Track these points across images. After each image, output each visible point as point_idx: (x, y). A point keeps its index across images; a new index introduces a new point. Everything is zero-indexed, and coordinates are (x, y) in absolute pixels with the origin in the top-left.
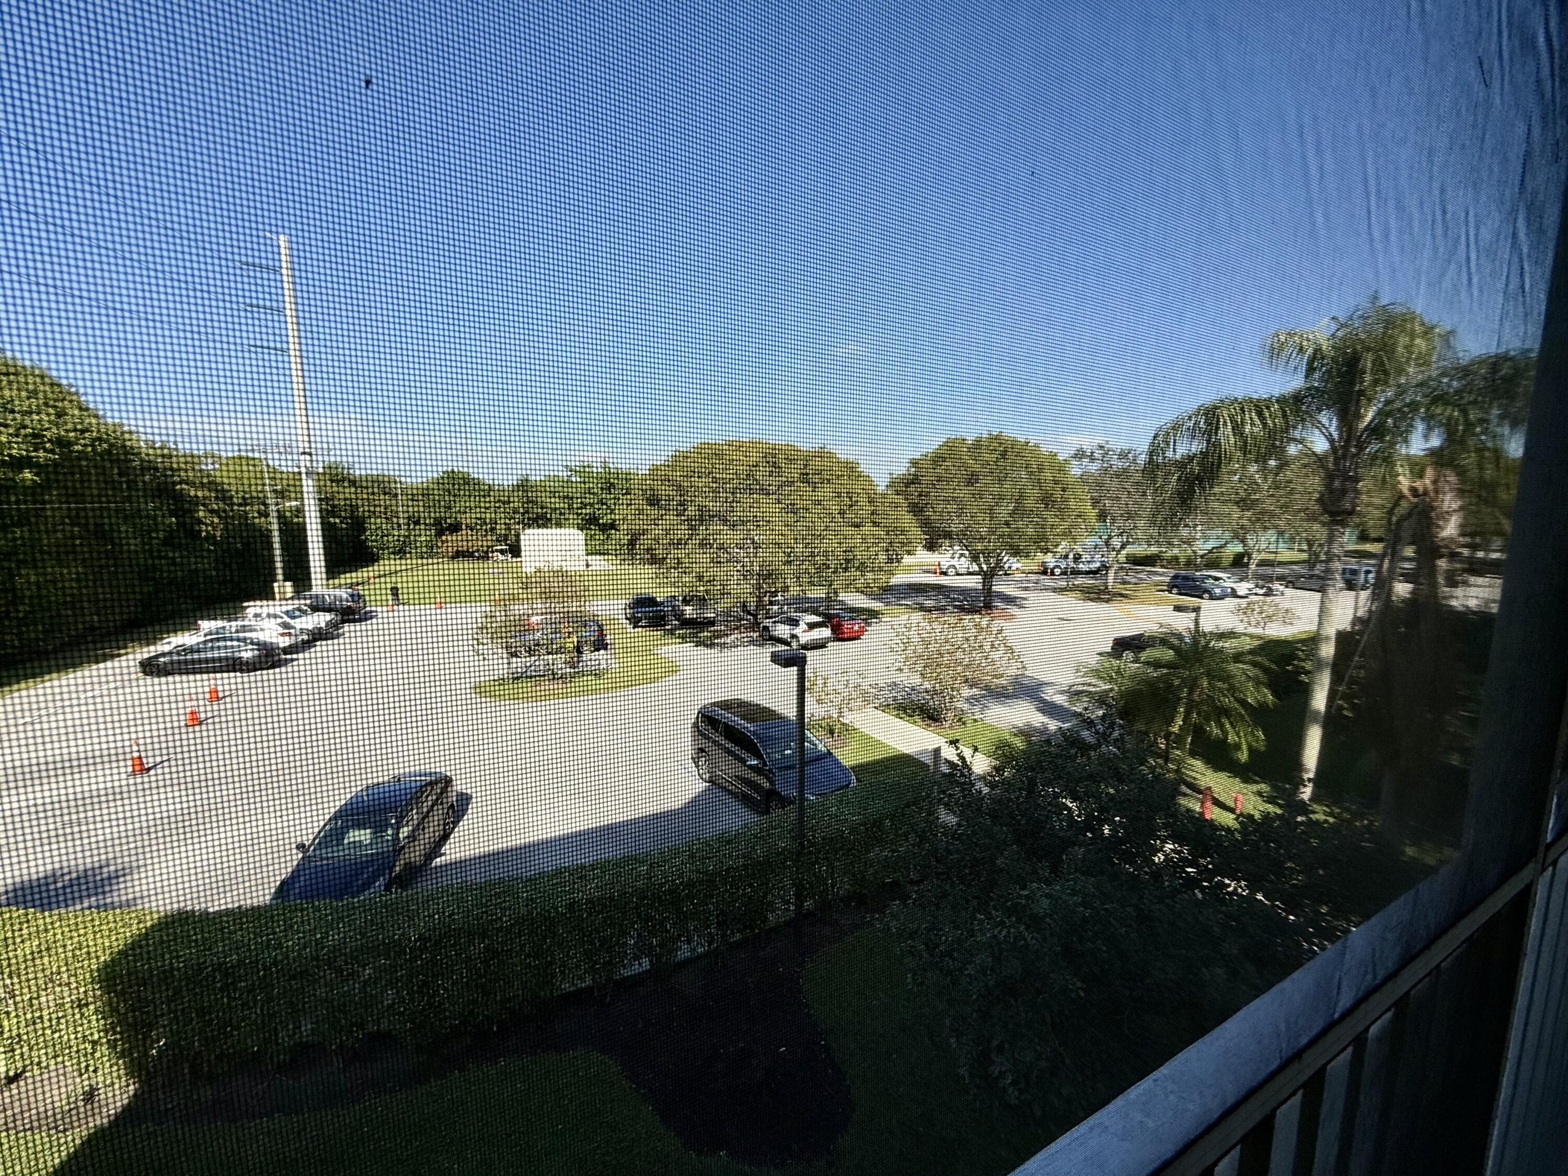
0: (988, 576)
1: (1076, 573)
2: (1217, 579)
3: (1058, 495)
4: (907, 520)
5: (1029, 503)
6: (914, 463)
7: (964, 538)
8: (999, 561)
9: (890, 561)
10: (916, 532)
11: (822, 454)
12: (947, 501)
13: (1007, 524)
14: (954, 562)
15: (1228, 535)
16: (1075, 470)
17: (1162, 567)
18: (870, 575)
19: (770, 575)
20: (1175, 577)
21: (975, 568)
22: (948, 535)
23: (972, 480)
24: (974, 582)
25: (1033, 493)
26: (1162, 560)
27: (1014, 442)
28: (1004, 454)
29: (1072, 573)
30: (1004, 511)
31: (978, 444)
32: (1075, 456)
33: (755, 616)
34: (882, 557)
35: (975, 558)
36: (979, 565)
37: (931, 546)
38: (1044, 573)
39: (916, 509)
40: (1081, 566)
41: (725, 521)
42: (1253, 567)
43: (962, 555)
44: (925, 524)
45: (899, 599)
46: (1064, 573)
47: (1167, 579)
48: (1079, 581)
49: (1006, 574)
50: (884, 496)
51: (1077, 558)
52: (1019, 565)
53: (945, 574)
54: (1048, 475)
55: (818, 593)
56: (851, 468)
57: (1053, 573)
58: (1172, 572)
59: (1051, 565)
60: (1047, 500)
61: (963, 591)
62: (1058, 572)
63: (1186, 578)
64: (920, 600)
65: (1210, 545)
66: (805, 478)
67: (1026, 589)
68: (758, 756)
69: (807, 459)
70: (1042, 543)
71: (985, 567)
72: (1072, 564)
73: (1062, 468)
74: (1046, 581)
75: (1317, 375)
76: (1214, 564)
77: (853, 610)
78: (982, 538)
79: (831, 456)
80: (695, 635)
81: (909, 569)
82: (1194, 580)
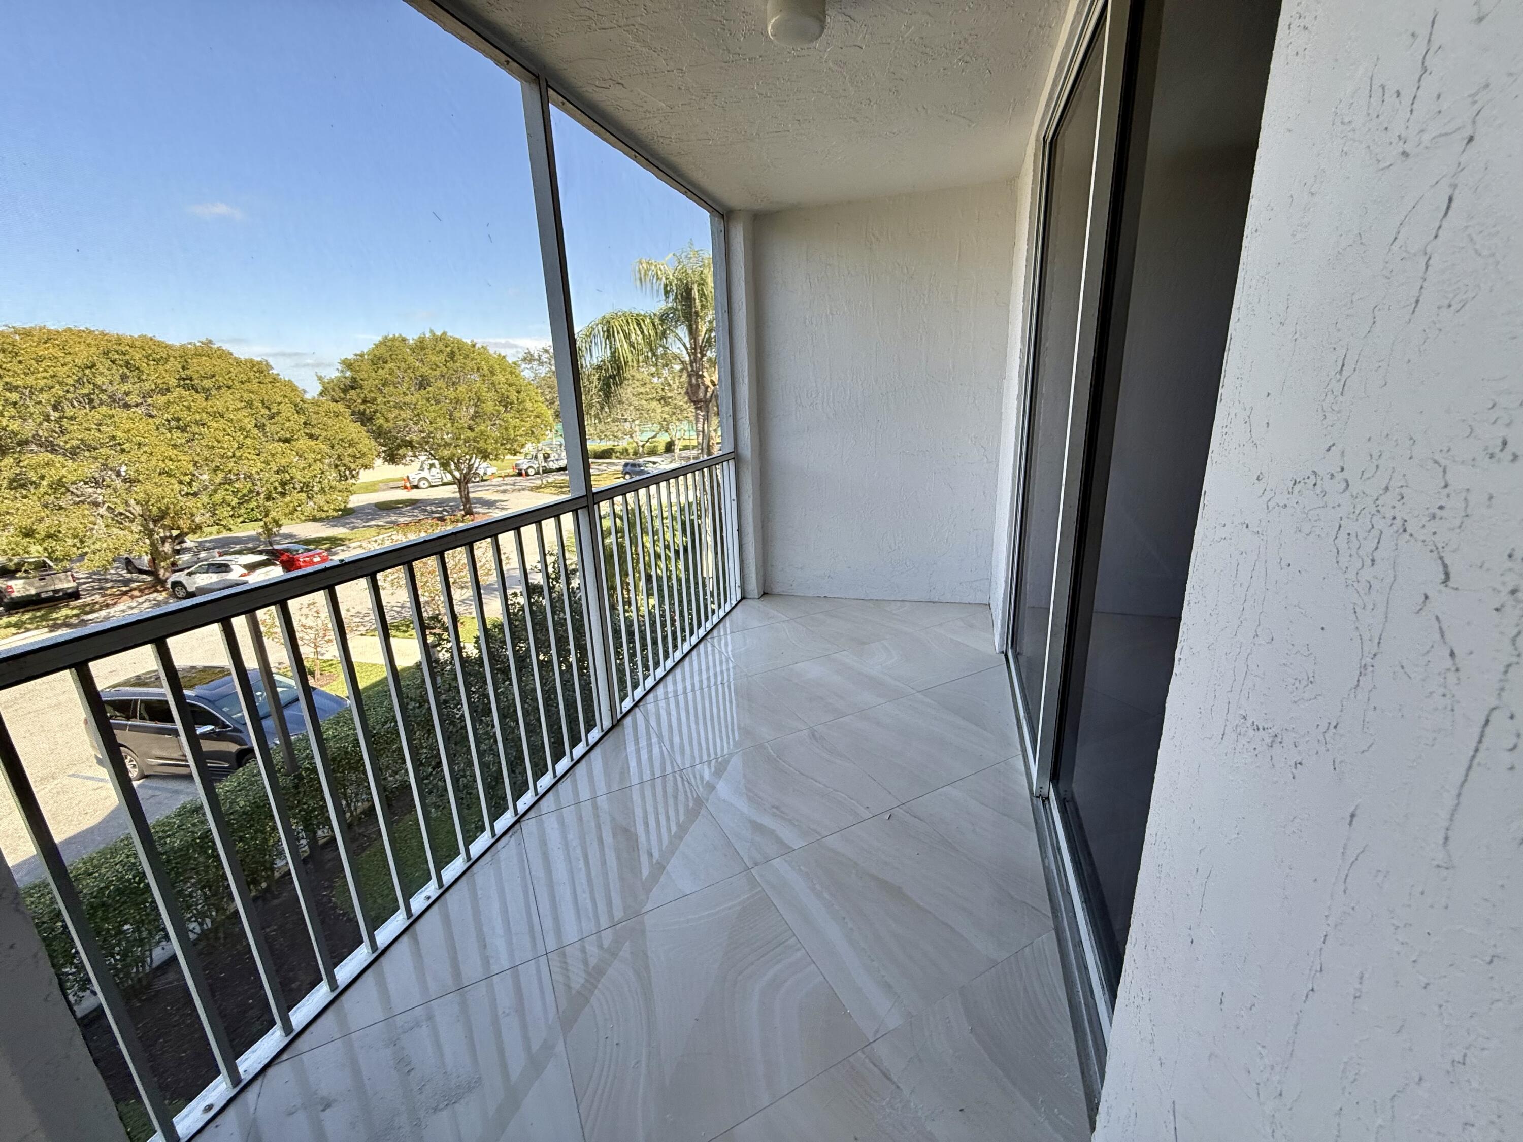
0: (463, 483)
1: (547, 471)
2: (654, 463)
3: (513, 396)
4: (355, 430)
5: (489, 407)
6: (348, 365)
7: (428, 445)
8: (470, 467)
9: (343, 477)
10: (367, 443)
11: (206, 351)
12: (398, 406)
13: (471, 428)
14: (425, 474)
15: (657, 427)
16: (527, 373)
17: (617, 458)
18: (321, 499)
19: (163, 514)
20: (626, 465)
21: (449, 478)
22: (410, 444)
23: (423, 383)
24: (451, 492)
25: (490, 396)
26: (616, 453)
27: (460, 345)
28: (452, 355)
29: (544, 472)
30: (465, 414)
31: (421, 346)
32: (524, 360)
33: (153, 573)
34: (332, 475)
35: (445, 465)
36: (451, 473)
37: (392, 458)
38: (520, 474)
39: (364, 419)
40: (551, 464)
41: (53, 449)
42: (677, 451)
43: (432, 466)
44: (379, 434)
45: (368, 520)
46: (537, 473)
47: (621, 468)
48: (552, 478)
49: (483, 480)
50: (315, 403)
51: (546, 457)
52: (494, 470)
53: (416, 487)
54: (500, 378)
55: (252, 530)
56: (259, 370)
57: (527, 475)
58: (623, 462)
59: (525, 467)
60: (505, 402)
61: (441, 502)
62: (531, 472)
63: (633, 465)
64: (393, 518)
65: (645, 437)
66: (186, 383)
67: (504, 492)
68: (213, 720)
69: (185, 356)
70: (510, 445)
71: (457, 474)
72: (544, 464)
73: (512, 370)
74: (522, 481)
75: (671, 298)
76: (653, 452)
77: (307, 542)
78: (447, 445)
79: (224, 355)
80: (44, 618)
81: (371, 487)
82: (639, 466)
